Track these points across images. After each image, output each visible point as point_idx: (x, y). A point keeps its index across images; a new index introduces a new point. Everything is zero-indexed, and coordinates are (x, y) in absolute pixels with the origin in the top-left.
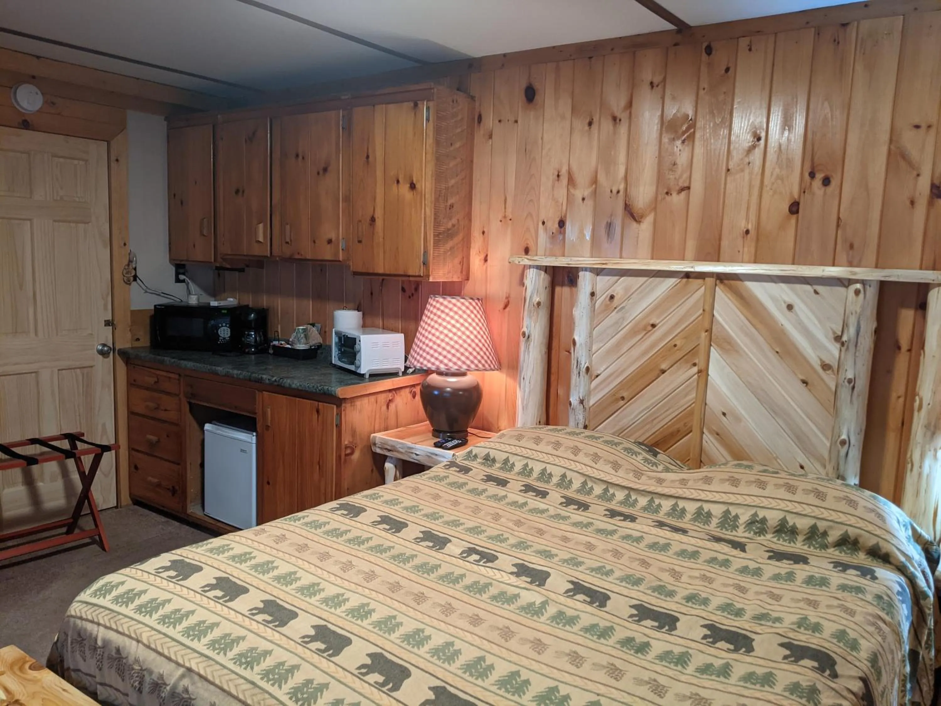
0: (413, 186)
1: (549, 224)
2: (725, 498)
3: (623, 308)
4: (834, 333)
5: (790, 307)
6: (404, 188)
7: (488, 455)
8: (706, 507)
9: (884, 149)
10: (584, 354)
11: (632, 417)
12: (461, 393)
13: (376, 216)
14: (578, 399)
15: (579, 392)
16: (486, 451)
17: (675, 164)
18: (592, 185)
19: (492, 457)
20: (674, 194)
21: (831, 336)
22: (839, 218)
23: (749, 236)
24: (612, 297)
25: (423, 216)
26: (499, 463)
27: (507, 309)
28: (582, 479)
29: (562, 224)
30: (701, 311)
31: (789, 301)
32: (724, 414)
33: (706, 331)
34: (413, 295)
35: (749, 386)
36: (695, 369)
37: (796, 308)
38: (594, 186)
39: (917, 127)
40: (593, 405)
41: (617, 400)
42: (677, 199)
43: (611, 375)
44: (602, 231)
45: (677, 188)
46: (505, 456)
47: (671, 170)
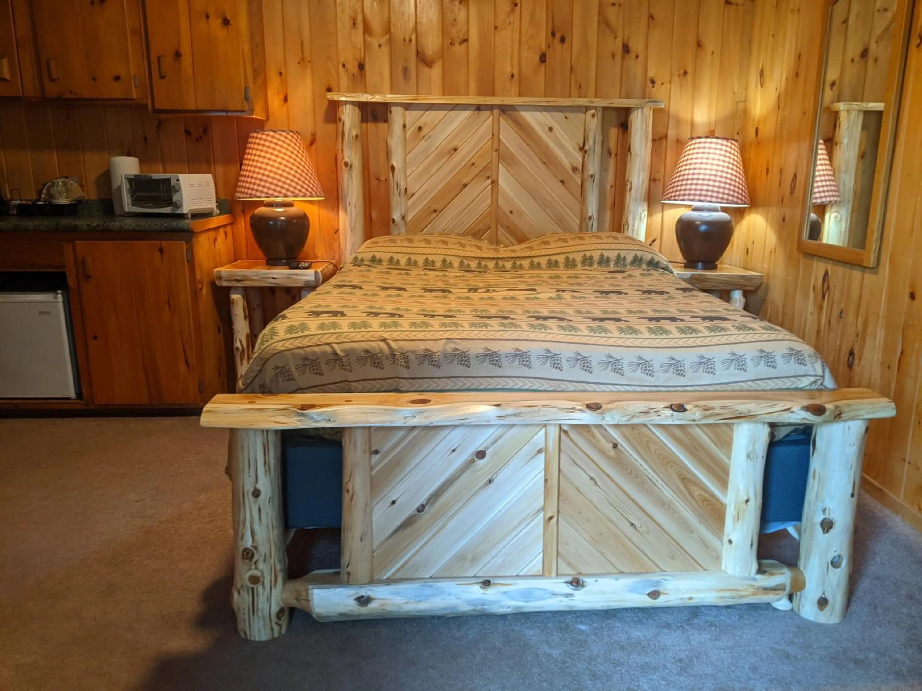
0: (226, 22)
1: (349, 66)
2: (563, 250)
3: (429, 137)
4: (579, 145)
5: (551, 129)
6: (215, 23)
7: (374, 257)
8: (553, 258)
9: (596, 19)
10: (402, 177)
11: (444, 224)
12: (295, 221)
13: (182, 51)
14: (400, 216)
15: (401, 210)
16: (371, 255)
17: (455, 20)
18: (386, 34)
19: (378, 258)
20: (457, 45)
21: (577, 148)
22: (571, 66)
23: (514, 79)
24: (420, 128)
25: (241, 52)
26: (385, 262)
27: (314, 146)
28: (459, 260)
29: (361, 67)
30: (491, 136)
31: (550, 125)
32: (511, 212)
33: (496, 151)
34: (201, 137)
35: (526, 189)
36: (489, 181)
37: (554, 130)
38: (388, 36)
39: (614, 4)
40: (411, 220)
41: (430, 213)
42: (458, 49)
43: (424, 193)
44: (399, 75)
45: (459, 40)
46: (389, 255)
47: (453, 25)
